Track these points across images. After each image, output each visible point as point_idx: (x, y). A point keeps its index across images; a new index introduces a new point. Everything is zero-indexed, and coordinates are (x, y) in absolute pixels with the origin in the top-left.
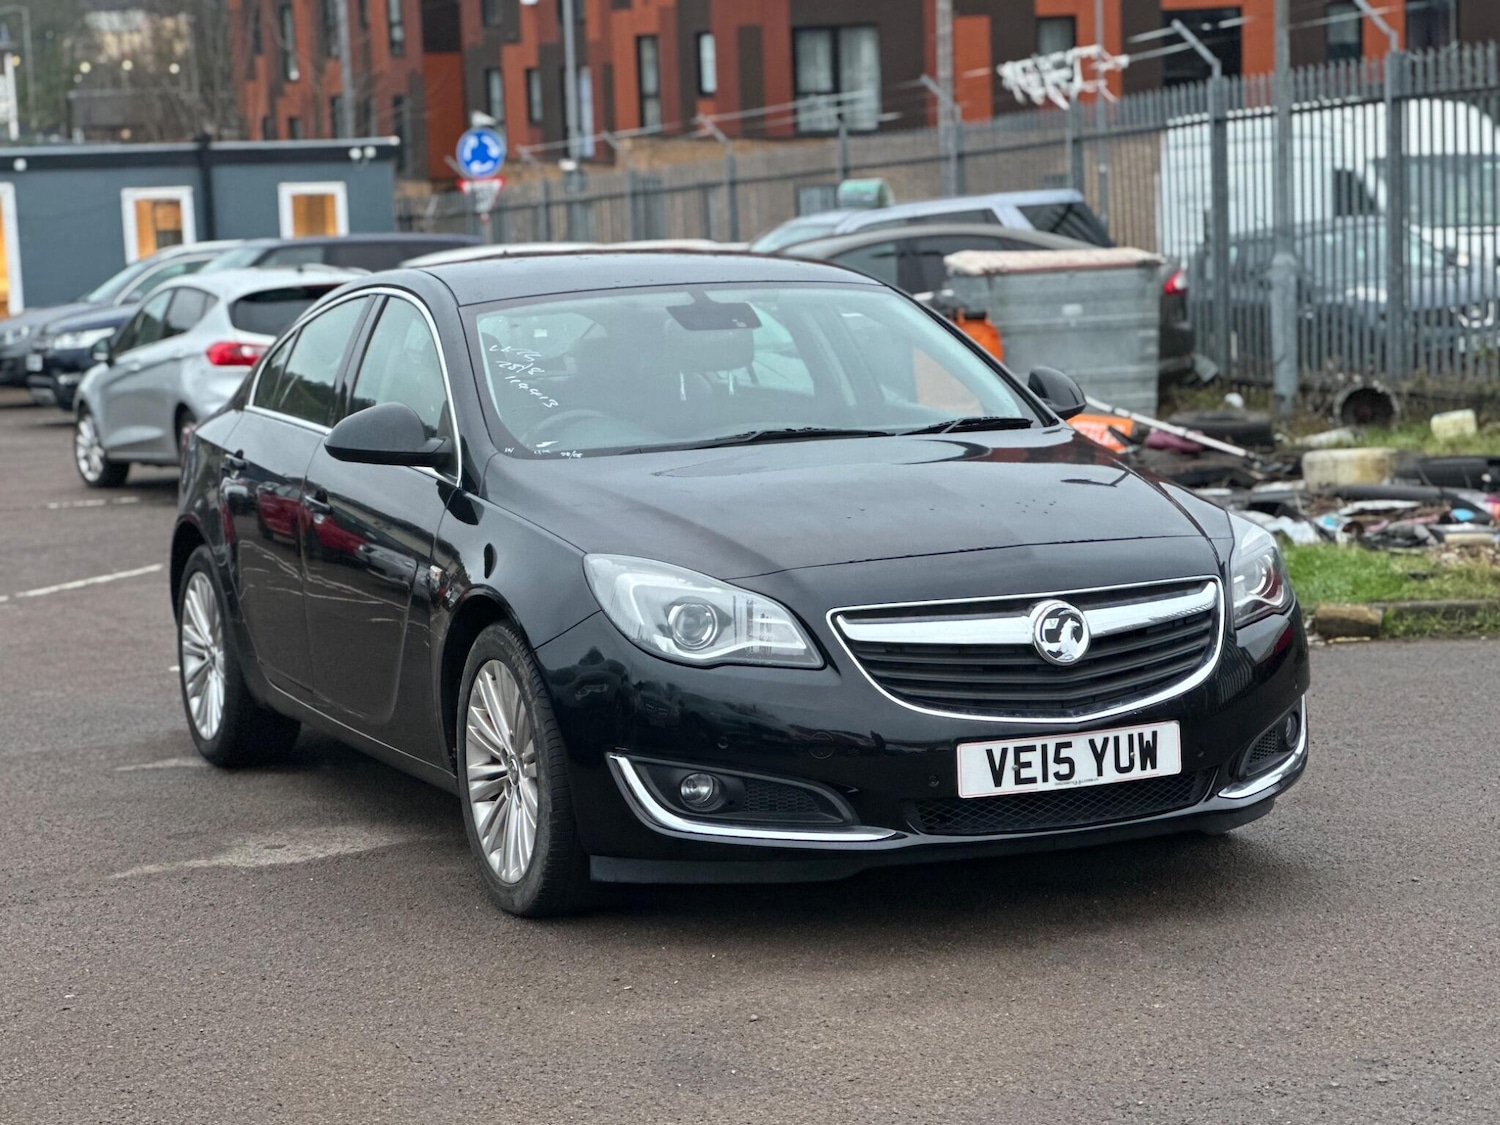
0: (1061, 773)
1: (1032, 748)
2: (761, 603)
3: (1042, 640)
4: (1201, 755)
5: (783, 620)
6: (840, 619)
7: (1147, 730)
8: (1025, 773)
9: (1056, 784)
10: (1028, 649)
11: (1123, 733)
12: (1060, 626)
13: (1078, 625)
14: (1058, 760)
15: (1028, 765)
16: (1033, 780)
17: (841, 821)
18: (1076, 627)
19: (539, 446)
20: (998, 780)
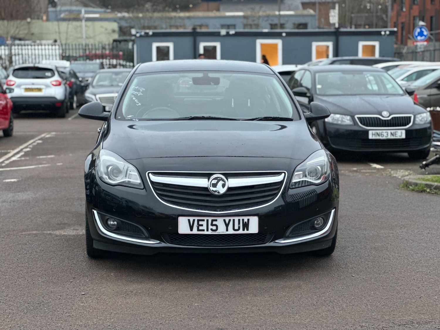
0: (213, 229)
1: (203, 220)
2: (131, 167)
3: (210, 186)
4: (266, 228)
5: (135, 173)
6: (150, 174)
7: (246, 219)
8: (201, 228)
9: (211, 232)
10: (206, 189)
11: (236, 219)
12: (217, 183)
13: (224, 183)
14: (212, 225)
15: (202, 225)
16: (203, 230)
17: (145, 237)
18: (223, 183)
19: (128, 117)
20: (191, 229)
